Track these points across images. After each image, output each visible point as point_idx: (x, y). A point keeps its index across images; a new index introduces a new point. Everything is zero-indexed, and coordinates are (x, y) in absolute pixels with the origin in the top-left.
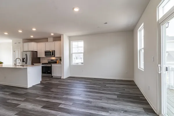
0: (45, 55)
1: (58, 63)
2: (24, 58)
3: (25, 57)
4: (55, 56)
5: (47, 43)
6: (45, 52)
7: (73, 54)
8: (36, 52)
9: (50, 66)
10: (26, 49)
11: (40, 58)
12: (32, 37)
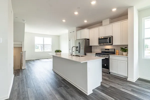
0: (99, 43)
1: (118, 55)
2: (78, 47)
3: (78, 45)
4: (112, 44)
5: (101, 28)
6: (99, 39)
7: (145, 40)
8: (88, 40)
9: (108, 58)
10: (79, 38)
11: (91, 46)
12: (86, 21)
